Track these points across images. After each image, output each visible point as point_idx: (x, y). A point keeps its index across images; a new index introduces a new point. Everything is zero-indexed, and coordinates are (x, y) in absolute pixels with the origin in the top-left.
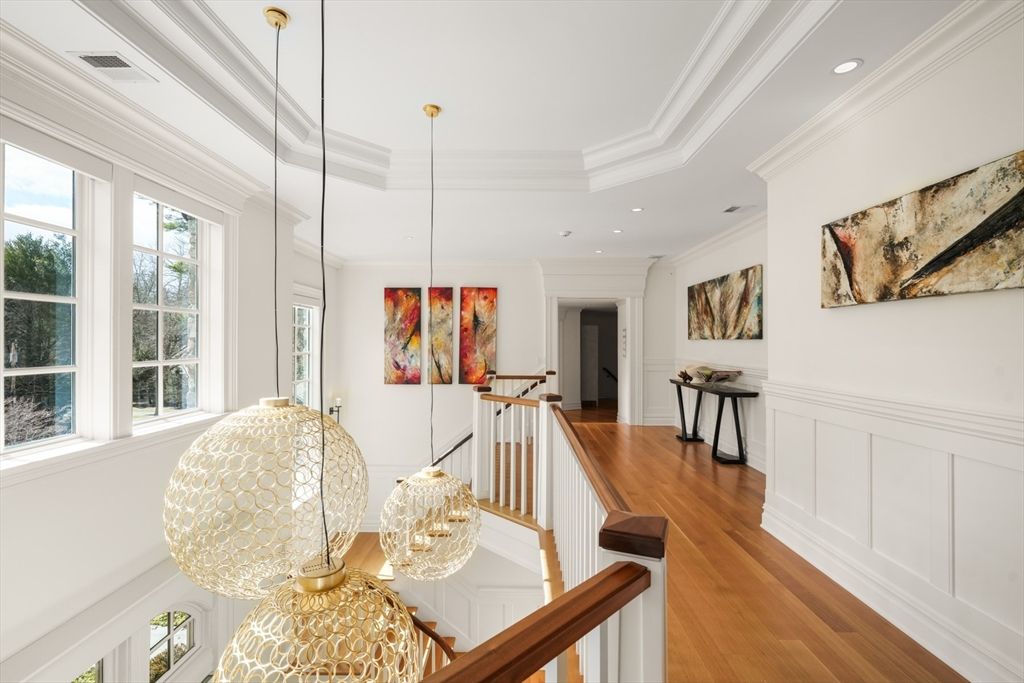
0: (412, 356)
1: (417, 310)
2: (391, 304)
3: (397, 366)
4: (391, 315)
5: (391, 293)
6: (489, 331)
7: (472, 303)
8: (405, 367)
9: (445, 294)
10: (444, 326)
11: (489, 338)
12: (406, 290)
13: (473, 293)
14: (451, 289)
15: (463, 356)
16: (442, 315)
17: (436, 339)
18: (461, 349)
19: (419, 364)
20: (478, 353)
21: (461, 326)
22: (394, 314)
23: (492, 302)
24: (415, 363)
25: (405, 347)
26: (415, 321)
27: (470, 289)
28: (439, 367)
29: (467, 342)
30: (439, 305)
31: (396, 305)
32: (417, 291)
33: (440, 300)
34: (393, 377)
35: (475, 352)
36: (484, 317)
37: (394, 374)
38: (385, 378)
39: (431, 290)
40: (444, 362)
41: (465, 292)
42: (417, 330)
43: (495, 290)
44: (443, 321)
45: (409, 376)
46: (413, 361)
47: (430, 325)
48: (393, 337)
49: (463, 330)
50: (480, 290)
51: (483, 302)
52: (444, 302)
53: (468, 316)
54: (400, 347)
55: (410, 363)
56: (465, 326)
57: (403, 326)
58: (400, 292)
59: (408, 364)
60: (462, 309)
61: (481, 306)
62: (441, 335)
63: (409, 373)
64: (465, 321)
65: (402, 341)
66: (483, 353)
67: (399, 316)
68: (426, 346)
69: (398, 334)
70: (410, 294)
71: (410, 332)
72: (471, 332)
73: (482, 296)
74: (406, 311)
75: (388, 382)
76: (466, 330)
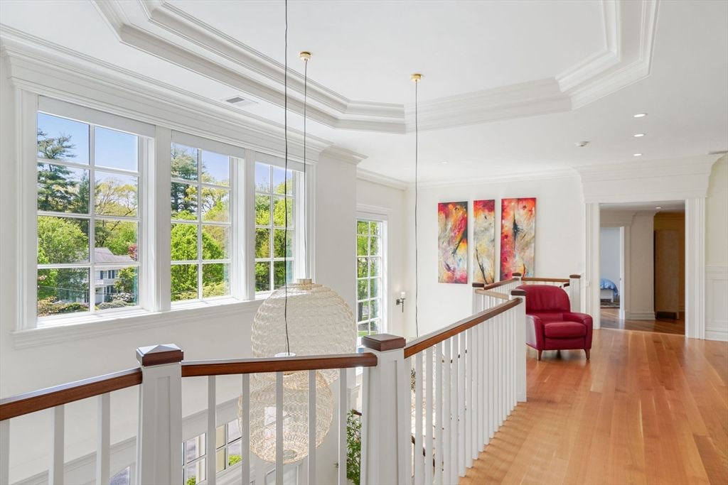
0: (460, 260)
1: (464, 221)
2: (443, 216)
3: (449, 269)
4: (443, 225)
5: (443, 207)
6: (528, 238)
7: (512, 213)
8: (454, 269)
9: (488, 205)
10: (488, 234)
11: (527, 244)
12: (455, 204)
13: (513, 204)
14: (494, 201)
15: (504, 260)
16: (486, 225)
17: (480, 245)
18: (502, 254)
19: (466, 267)
20: (517, 258)
21: (502, 233)
22: (446, 225)
23: (531, 211)
24: (463, 265)
25: (454, 252)
26: (463, 230)
27: (510, 200)
28: (483, 270)
29: (507, 248)
30: (483, 216)
31: (447, 217)
32: (465, 204)
33: (484, 211)
34: (445, 277)
35: (515, 256)
36: (522, 225)
37: (446, 274)
38: (439, 278)
39: (476, 203)
40: (487, 266)
41: (506, 203)
42: (465, 237)
43: (534, 200)
44: (486, 229)
45: (458, 277)
46: (461, 263)
47: (475, 233)
48: (445, 244)
49: (504, 237)
50: (519, 200)
51: (522, 212)
52: (486, 212)
53: (509, 225)
54: (451, 252)
55: (458, 265)
56: (505, 233)
57: (453, 234)
58: (450, 206)
59: (456, 267)
60: (502, 218)
61: (520, 214)
62: (485, 242)
63: (458, 275)
64: (506, 229)
65: (453, 247)
66: (522, 258)
67: (449, 226)
68: (472, 252)
69: (449, 241)
70: (458, 207)
71: (458, 240)
72: (511, 238)
73: (521, 205)
74: (456, 221)
75: (441, 281)
76: (506, 236)
